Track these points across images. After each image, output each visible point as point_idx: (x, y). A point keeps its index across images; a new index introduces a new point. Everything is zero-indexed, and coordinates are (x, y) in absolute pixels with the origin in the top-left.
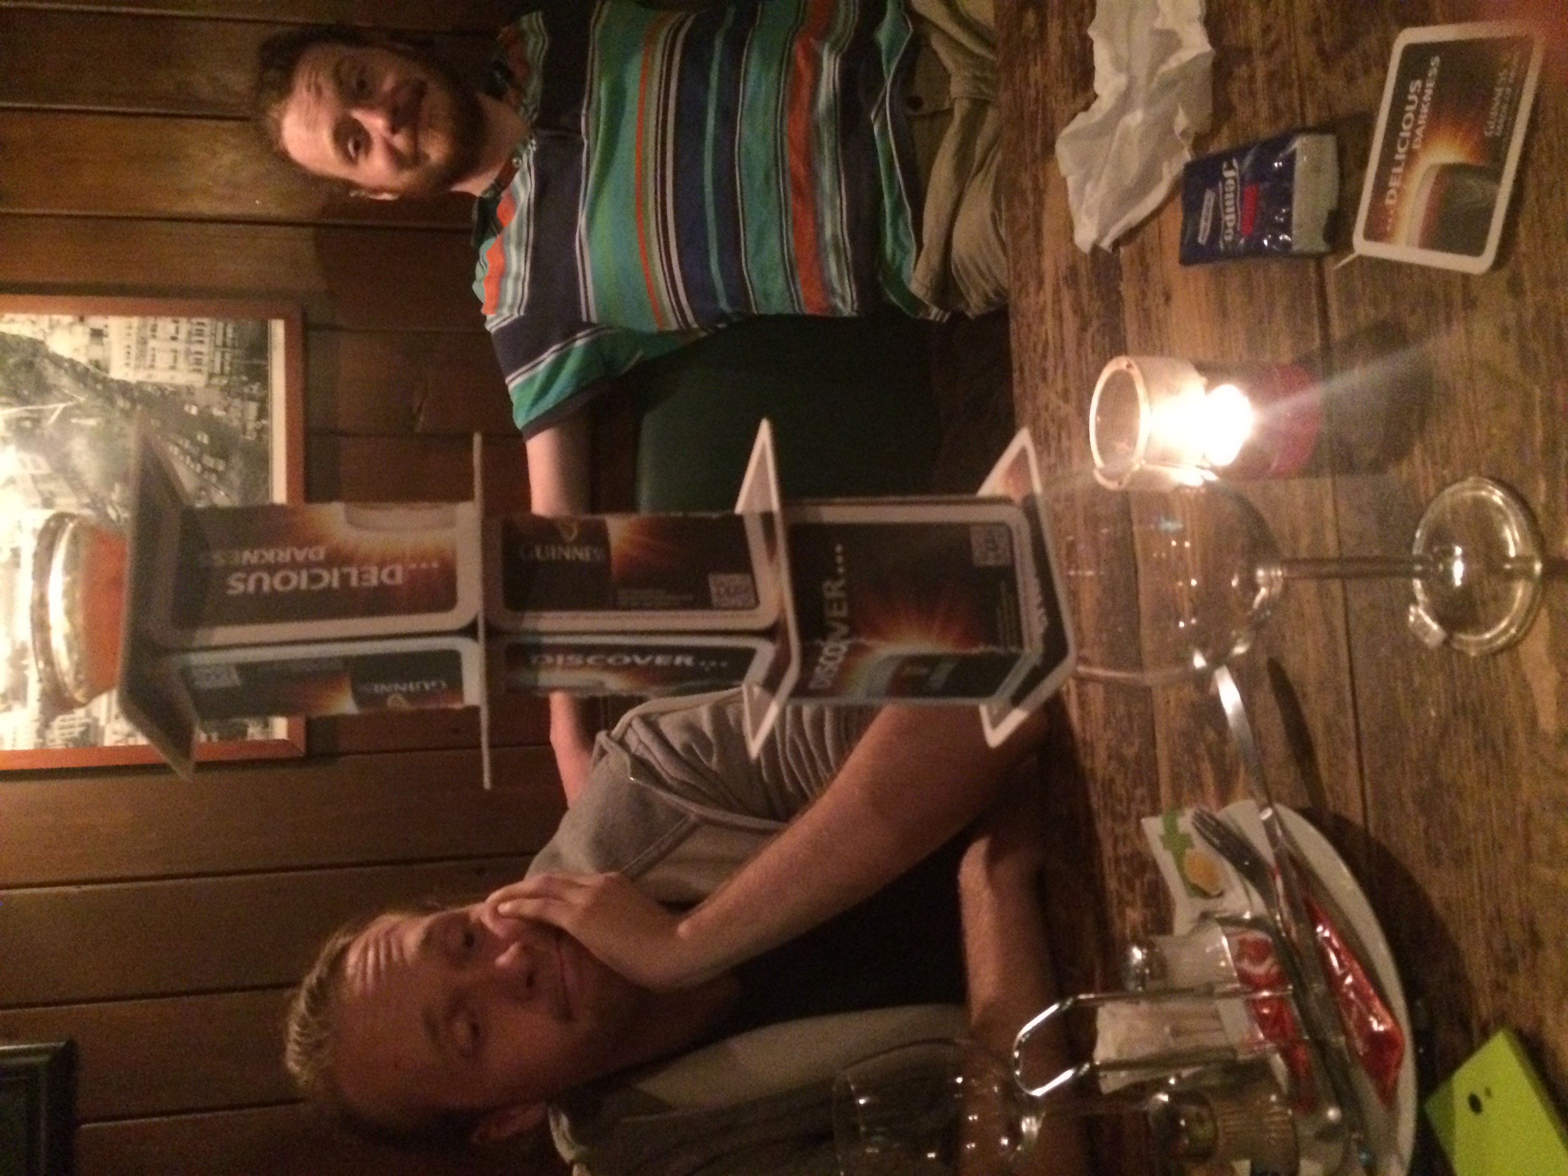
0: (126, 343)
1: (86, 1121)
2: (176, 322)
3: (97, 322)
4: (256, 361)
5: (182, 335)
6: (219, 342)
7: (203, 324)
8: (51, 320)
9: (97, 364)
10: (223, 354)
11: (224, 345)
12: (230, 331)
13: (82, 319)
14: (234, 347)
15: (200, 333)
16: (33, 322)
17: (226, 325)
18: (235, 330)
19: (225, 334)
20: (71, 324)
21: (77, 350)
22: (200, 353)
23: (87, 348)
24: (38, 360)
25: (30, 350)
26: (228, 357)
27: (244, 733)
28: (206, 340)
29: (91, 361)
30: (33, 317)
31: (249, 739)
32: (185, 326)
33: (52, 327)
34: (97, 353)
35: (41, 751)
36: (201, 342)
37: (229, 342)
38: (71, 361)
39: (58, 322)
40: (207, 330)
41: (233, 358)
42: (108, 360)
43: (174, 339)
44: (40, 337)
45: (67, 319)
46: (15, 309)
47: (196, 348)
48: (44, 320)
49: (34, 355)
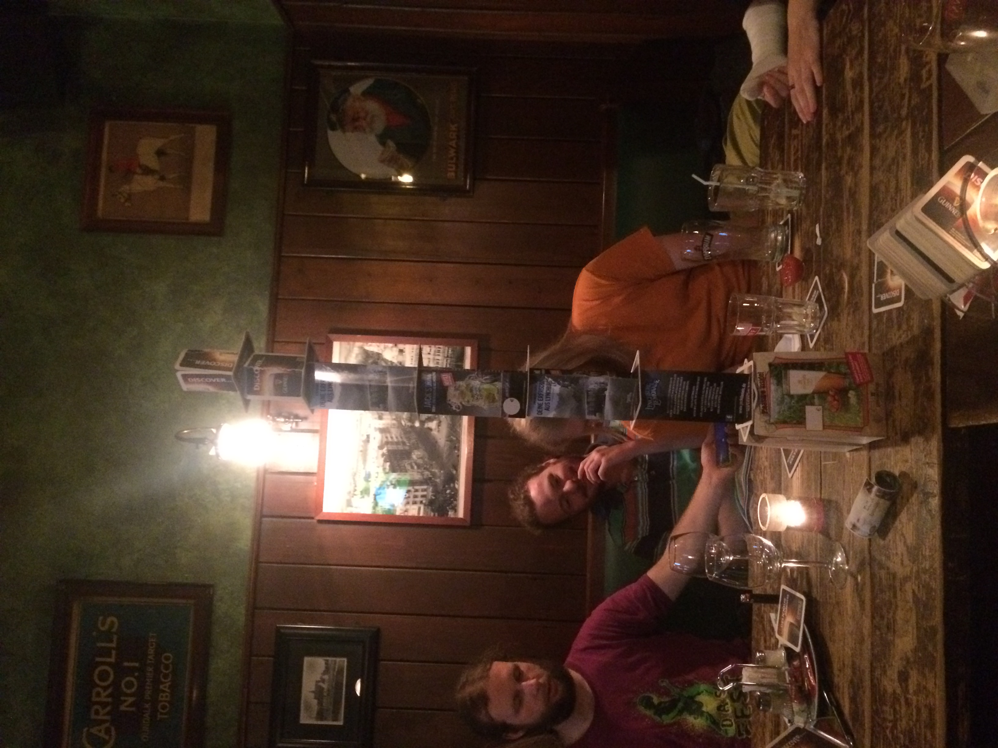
0: (412, 355)
1: (382, 660)
2: (430, 347)
3: (401, 346)
4: (459, 364)
5: (432, 353)
6: (446, 356)
7: (439, 348)
8: (385, 346)
9: (400, 363)
10: (447, 361)
11: (448, 357)
12: (450, 351)
13: (396, 345)
14: (451, 358)
15: (439, 352)
16: (378, 346)
17: (448, 348)
18: (452, 351)
19: (448, 352)
20: (392, 347)
21: (393, 357)
22: (438, 360)
23: (397, 356)
24: (379, 361)
25: (376, 357)
26: (449, 361)
27: (448, 514)
28: (441, 354)
29: (398, 362)
30: (378, 344)
31: (449, 516)
32: (433, 348)
33: (385, 348)
34: (400, 359)
35: (373, 515)
36: (439, 355)
37: (449, 355)
38: (391, 362)
39: (387, 346)
40: (441, 350)
41: (451, 362)
42: (404, 362)
43: (429, 354)
44: (380, 352)
45: (390, 345)
46: (373, 341)
47: (437, 357)
48: (382, 345)
49: (378, 359)
